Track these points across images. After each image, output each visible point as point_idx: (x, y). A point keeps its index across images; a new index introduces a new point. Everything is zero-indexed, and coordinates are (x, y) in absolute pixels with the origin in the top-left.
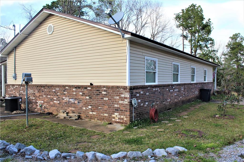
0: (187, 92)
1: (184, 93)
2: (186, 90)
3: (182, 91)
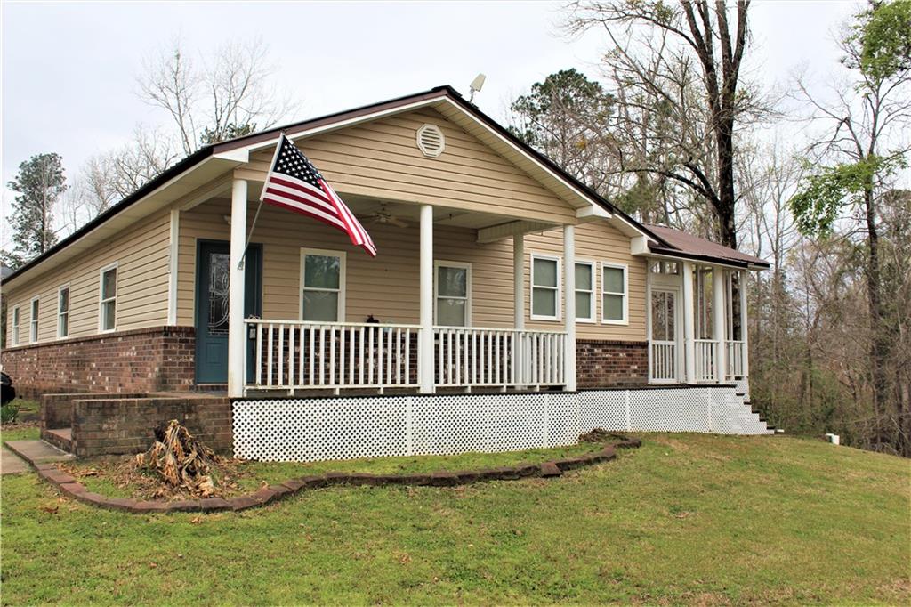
0: (41, 369)
2: (40, 362)
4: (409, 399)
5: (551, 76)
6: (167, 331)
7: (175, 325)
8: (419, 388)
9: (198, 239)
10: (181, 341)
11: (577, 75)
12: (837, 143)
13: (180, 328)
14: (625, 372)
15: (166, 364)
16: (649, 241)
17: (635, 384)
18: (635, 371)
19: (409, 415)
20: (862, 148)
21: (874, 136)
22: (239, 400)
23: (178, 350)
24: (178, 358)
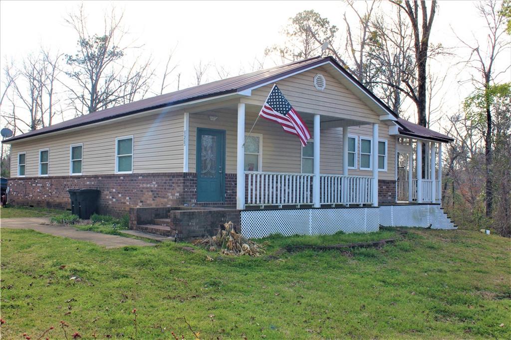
0: (55, 190)
1: (50, 191)
2: (53, 186)
3: (47, 187)
4: (311, 210)
5: (299, 13)
6: (185, 175)
7: (187, 172)
8: (313, 205)
9: (198, 128)
10: (191, 180)
11: (315, 13)
12: (471, 63)
13: (191, 173)
14: (385, 196)
15: (184, 192)
16: (399, 128)
17: (390, 202)
18: (390, 196)
19: (310, 218)
20: (485, 66)
21: (492, 59)
22: (243, 211)
23: (189, 185)
24: (190, 189)
